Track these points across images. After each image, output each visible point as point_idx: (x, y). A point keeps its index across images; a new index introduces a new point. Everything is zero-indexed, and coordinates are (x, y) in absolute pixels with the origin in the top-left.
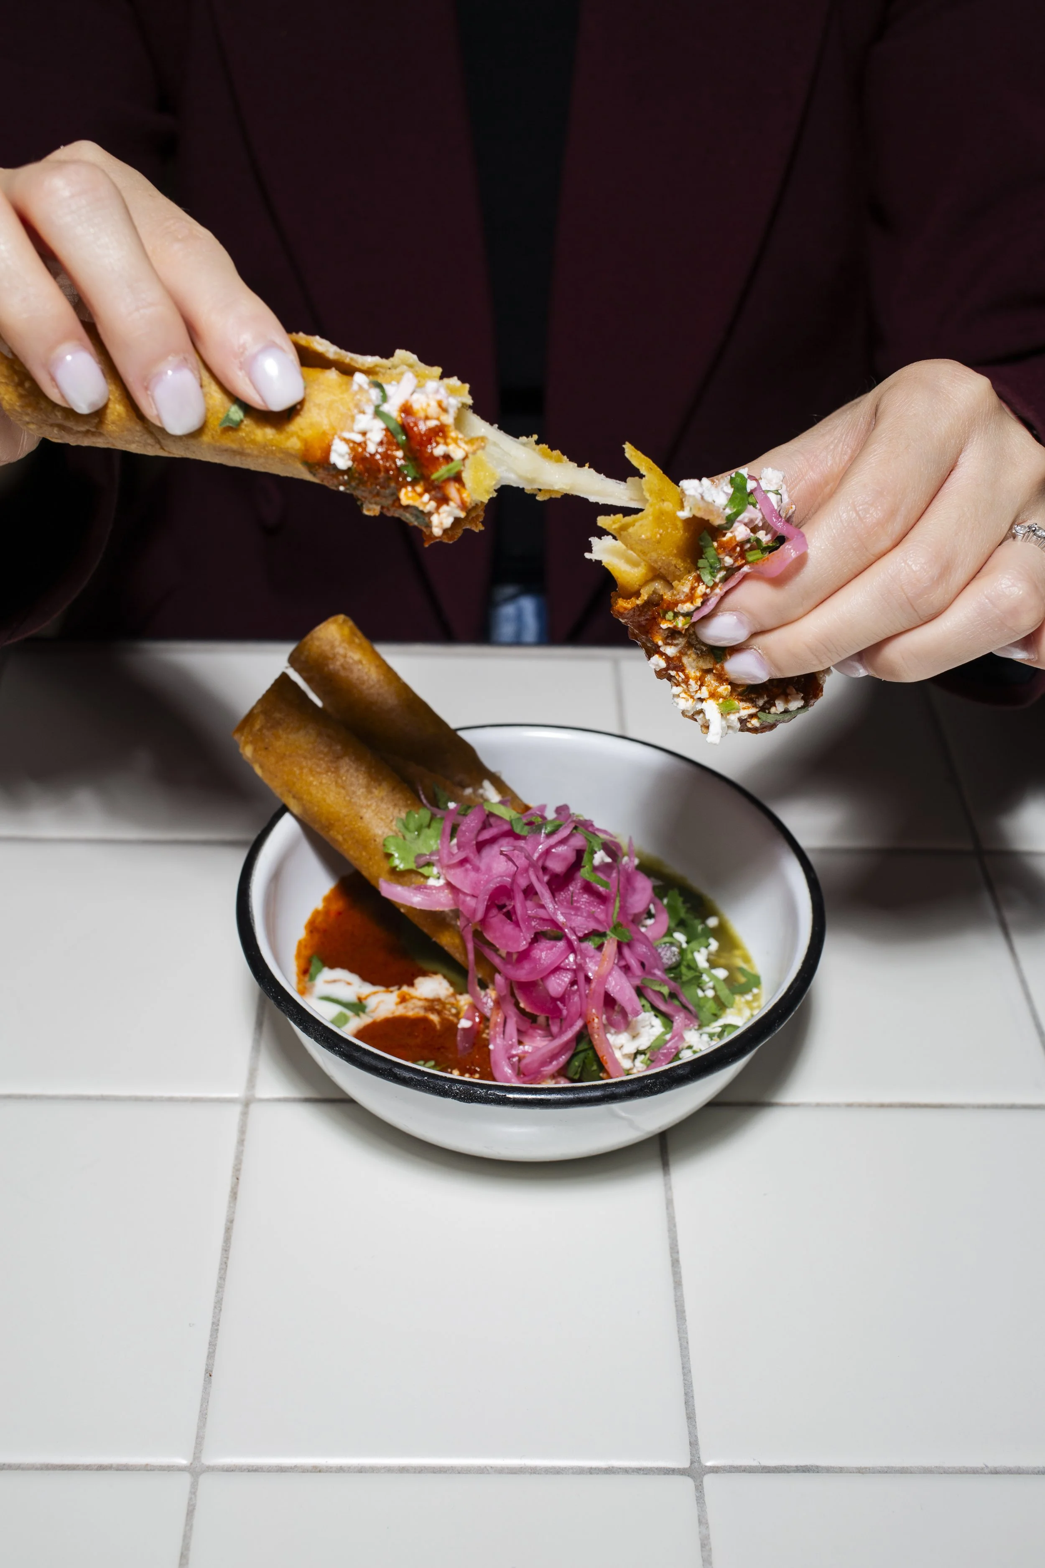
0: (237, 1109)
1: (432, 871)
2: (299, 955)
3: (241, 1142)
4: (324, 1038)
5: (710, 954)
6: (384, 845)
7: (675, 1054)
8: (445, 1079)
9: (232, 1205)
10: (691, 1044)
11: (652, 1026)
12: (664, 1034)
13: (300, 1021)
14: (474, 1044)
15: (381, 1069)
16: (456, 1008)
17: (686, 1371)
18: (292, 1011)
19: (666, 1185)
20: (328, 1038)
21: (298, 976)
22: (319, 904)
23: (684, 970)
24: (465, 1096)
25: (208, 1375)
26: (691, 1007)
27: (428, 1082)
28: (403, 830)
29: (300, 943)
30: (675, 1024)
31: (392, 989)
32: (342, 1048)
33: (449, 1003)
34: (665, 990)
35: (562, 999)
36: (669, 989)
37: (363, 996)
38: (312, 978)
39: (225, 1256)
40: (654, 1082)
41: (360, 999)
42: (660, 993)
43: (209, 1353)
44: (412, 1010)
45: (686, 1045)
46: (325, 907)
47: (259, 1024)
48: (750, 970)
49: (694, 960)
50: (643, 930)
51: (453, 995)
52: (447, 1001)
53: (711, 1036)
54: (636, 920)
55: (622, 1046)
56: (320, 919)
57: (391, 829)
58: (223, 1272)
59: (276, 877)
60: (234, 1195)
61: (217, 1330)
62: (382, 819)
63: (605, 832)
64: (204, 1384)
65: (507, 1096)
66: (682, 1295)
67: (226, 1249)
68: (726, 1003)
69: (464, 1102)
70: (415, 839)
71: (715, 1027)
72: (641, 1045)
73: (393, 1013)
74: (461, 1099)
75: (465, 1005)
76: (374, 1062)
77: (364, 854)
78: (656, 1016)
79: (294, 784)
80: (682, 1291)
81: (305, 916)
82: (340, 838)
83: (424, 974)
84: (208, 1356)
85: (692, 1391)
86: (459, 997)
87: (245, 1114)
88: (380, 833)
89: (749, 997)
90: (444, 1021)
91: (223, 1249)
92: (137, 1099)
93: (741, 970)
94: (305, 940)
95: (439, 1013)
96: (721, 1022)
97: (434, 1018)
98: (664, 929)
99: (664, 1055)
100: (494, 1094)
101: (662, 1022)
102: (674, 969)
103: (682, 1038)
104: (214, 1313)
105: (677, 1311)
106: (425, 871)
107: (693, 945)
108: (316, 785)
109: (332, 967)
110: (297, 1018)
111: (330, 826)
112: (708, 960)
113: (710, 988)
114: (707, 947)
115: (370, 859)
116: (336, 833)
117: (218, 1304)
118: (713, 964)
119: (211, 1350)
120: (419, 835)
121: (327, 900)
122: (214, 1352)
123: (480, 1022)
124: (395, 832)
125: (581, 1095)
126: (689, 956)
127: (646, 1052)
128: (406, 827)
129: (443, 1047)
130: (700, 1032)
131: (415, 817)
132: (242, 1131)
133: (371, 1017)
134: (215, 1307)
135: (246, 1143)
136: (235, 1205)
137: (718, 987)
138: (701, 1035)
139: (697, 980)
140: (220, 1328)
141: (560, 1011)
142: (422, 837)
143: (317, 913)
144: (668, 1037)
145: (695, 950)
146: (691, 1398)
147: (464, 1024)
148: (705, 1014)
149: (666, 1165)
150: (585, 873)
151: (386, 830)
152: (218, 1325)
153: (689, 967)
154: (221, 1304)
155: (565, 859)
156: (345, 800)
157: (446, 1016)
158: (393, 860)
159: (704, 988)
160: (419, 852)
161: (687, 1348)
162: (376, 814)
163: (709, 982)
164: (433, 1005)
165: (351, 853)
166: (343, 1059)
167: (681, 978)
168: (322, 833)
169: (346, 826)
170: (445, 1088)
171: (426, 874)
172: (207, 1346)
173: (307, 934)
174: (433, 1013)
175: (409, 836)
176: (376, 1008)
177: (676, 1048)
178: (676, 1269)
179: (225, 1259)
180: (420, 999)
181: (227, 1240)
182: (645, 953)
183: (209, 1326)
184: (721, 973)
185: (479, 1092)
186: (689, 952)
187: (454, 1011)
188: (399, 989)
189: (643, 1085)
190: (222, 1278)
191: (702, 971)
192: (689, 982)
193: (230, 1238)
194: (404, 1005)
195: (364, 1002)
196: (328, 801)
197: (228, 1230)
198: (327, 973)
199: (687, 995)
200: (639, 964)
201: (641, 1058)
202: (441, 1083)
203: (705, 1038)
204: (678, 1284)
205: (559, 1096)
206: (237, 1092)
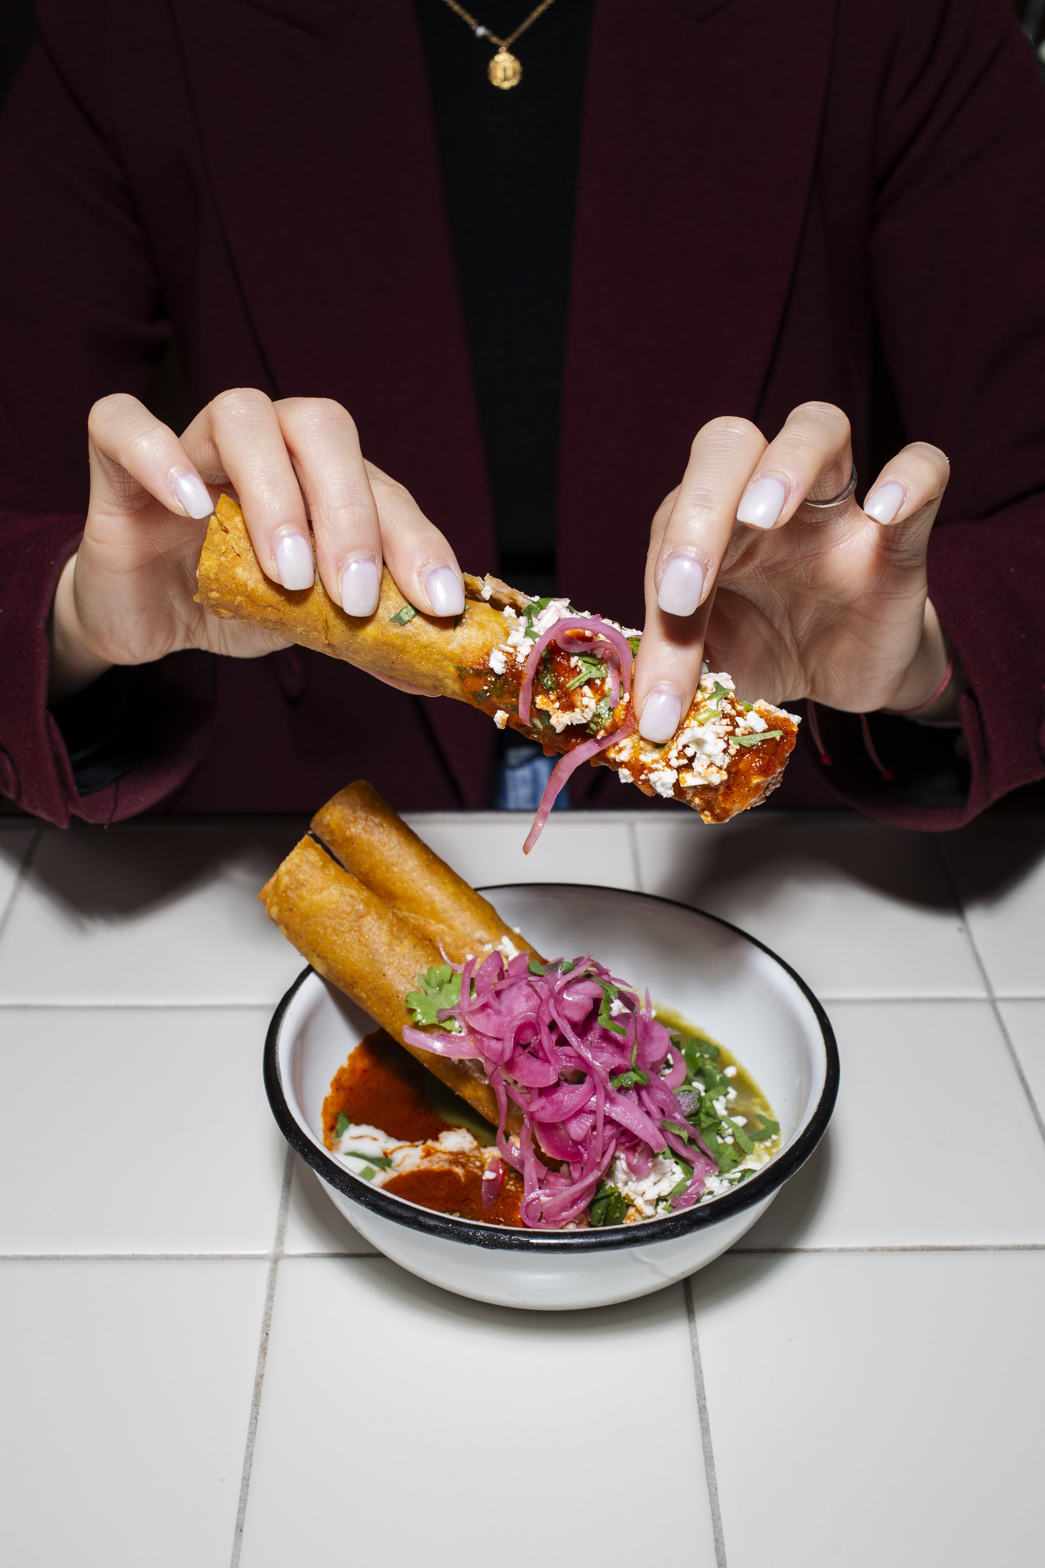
0: (267, 1266)
1: (454, 1025)
2: (325, 1112)
3: (270, 1298)
4: (350, 1188)
5: (728, 1102)
6: (407, 1001)
7: (696, 1199)
8: (470, 1226)
9: (261, 1360)
10: (712, 1189)
11: (674, 1173)
12: (684, 1180)
13: (327, 1172)
14: (499, 1195)
15: (407, 1217)
16: (480, 1161)
17: (716, 1518)
18: (319, 1163)
19: (691, 1332)
20: (354, 1189)
21: (324, 1132)
22: (344, 1062)
23: (702, 1117)
24: (489, 1243)
25: (239, 1530)
26: (710, 1153)
27: (452, 1229)
28: (425, 985)
29: (326, 1099)
30: (695, 1170)
31: (417, 1143)
32: (368, 1198)
33: (473, 1156)
34: (685, 1135)
35: (582, 1142)
36: (688, 1133)
37: (389, 1151)
38: (339, 1135)
39: (255, 1411)
40: (674, 1225)
41: (385, 1154)
42: (679, 1137)
43: (240, 1508)
44: (437, 1164)
45: (707, 1191)
46: (350, 1065)
47: (287, 1182)
48: (768, 1117)
49: (713, 1107)
50: (662, 1079)
51: (477, 1148)
52: (471, 1154)
53: (731, 1181)
54: (655, 1068)
55: (644, 1193)
56: (345, 1077)
57: (413, 985)
58: (253, 1426)
59: (302, 1036)
60: (264, 1350)
61: (248, 1485)
62: (403, 975)
63: (621, 981)
64: (235, 1539)
65: (530, 1241)
66: (710, 1442)
67: (256, 1404)
68: (746, 1150)
69: (488, 1248)
70: (437, 994)
71: (735, 1174)
72: (662, 1191)
73: (418, 1167)
74: (485, 1246)
75: (489, 1157)
76: (399, 1211)
77: (387, 1010)
78: (677, 1163)
79: (318, 944)
80: (710, 1438)
81: (331, 1074)
82: (364, 995)
83: (449, 1128)
84: (239, 1511)
85: (722, 1537)
86: (483, 1150)
87: (274, 1270)
88: (403, 989)
89: (768, 1143)
90: (468, 1173)
91: (253, 1404)
92: (168, 1258)
93: (759, 1117)
94: (331, 1097)
95: (463, 1166)
96: (741, 1167)
97: (459, 1171)
98: (682, 1078)
99: (685, 1200)
100: (518, 1240)
101: (681, 1167)
102: (693, 1115)
103: (703, 1184)
104: (245, 1468)
105: (705, 1457)
106: (447, 1025)
107: (712, 1093)
108: (340, 944)
109: (358, 1123)
110: (323, 1170)
111: (353, 984)
112: (726, 1109)
113: (729, 1135)
114: (725, 1096)
115: (393, 1015)
116: (359, 991)
117: (249, 1458)
118: (732, 1112)
119: (242, 1505)
120: (440, 990)
121: (352, 1058)
122: (245, 1507)
123: (504, 1174)
124: (417, 987)
125: (603, 1239)
126: (708, 1104)
127: (668, 1198)
128: (428, 983)
129: (468, 1199)
130: (721, 1178)
131: (436, 973)
132: (272, 1287)
133: (397, 1171)
134: (246, 1462)
135: (275, 1299)
136: (265, 1360)
137: (737, 1135)
138: (722, 1181)
139: (716, 1127)
140: (251, 1482)
141: (581, 1155)
142: (444, 992)
143: (342, 1071)
144: (689, 1183)
145: (714, 1099)
146: (721, 1545)
147: (489, 1175)
148: (724, 1161)
149: (690, 1313)
150: (602, 1021)
151: (409, 987)
152: (249, 1480)
153: (708, 1114)
154: (252, 1459)
155: (582, 1007)
156: (368, 958)
157: (471, 1169)
158: (416, 1015)
159: (724, 1135)
160: (441, 1007)
161: (716, 1494)
162: (398, 971)
163: (728, 1129)
164: (457, 1158)
165: (375, 1010)
166: (369, 1209)
167: (700, 1125)
168: (346, 991)
169: (369, 983)
170: (469, 1234)
171: (448, 1028)
172: (238, 1501)
173: (333, 1092)
174: (457, 1166)
175: (430, 991)
176: (402, 1162)
177: (698, 1193)
178: (703, 1416)
179: (255, 1414)
180: (445, 1153)
181: (257, 1395)
182: (664, 1100)
183: (240, 1481)
184: (740, 1121)
185: (502, 1238)
186: (707, 1100)
187: (478, 1164)
188: (424, 1143)
189: (664, 1227)
190: (252, 1433)
191: (720, 1119)
192: (708, 1129)
193: (261, 1393)
194: (429, 1158)
195: (389, 1156)
196: (352, 959)
197: (258, 1385)
198: (354, 1130)
199: (706, 1141)
200: (659, 1110)
201: (662, 1205)
202: (465, 1230)
203: (726, 1183)
204: (705, 1430)
205: (581, 1240)
206: (267, 1249)
